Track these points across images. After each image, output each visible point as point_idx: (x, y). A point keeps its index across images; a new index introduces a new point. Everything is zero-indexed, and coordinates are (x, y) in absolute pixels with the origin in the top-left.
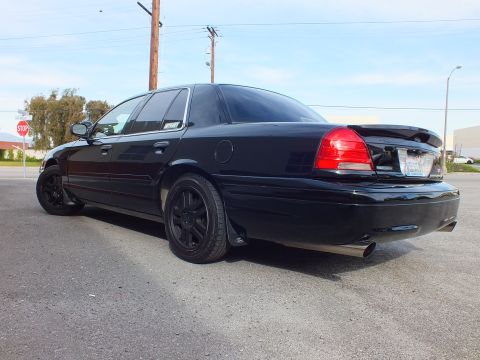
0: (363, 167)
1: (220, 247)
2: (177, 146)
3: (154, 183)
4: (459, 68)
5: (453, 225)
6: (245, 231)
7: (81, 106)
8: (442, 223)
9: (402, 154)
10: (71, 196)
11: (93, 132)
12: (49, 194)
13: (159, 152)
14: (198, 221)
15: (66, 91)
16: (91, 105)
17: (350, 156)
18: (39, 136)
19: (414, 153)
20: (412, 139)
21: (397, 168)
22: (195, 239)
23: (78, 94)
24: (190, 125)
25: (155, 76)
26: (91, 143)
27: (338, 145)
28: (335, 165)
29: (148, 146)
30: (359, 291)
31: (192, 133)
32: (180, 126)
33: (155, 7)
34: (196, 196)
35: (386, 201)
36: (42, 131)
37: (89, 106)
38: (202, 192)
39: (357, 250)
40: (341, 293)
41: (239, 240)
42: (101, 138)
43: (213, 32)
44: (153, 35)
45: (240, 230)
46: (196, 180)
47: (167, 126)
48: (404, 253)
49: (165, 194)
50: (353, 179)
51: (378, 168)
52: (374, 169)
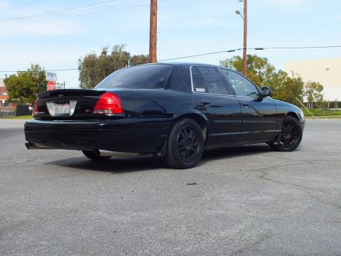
7: (126, 61)
37: (132, 60)
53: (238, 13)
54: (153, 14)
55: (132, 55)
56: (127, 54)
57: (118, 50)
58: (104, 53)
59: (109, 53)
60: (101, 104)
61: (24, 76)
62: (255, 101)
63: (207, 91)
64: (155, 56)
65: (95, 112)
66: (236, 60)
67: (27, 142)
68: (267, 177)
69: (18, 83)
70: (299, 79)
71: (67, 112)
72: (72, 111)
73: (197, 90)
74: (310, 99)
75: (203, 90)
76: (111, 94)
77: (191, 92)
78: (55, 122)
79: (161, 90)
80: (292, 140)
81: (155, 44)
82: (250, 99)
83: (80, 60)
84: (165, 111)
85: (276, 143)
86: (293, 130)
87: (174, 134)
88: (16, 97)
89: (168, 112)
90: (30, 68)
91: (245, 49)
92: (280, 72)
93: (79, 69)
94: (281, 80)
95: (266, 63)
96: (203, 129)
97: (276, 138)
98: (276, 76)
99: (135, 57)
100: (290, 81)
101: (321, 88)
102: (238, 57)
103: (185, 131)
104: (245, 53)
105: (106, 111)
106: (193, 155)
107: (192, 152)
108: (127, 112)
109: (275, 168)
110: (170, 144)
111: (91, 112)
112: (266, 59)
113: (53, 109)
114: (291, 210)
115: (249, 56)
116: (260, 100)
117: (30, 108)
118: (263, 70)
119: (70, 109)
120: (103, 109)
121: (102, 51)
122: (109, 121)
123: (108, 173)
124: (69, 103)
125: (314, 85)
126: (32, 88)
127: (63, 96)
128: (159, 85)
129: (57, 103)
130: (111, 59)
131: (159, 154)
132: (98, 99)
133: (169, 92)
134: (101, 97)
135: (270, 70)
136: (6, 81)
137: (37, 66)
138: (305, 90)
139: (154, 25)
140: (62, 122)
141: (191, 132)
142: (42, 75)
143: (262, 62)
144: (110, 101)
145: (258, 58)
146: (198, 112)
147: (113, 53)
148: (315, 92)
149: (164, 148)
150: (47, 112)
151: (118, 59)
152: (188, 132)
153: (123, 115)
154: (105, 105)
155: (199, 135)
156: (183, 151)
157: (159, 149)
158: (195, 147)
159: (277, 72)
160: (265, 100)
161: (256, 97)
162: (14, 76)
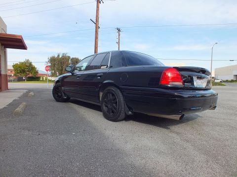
0: (179, 84)
1: (123, 116)
2: (106, 75)
3: (97, 90)
4: (216, 43)
5: (215, 107)
6: (132, 109)
7: (69, 60)
8: (211, 106)
9: (195, 78)
10: (65, 95)
11: (74, 70)
12: (57, 94)
13: (99, 78)
14: (114, 105)
15: (63, 54)
16: (73, 59)
17: (174, 79)
19: (200, 78)
20: (199, 72)
21: (193, 84)
22: (113, 112)
23: (68, 55)
24: (111, 67)
25: (97, 48)
26: (73, 74)
27: (169, 75)
28: (168, 83)
29: (95, 75)
30: (178, 133)
31: (112, 70)
32: (107, 67)
33: (97, 21)
34: (113, 95)
35: (189, 97)
36: (54, 70)
37: (71, 60)
38: (116, 93)
39: (176, 117)
40: (170, 134)
41: (130, 113)
42: (77, 72)
43: (119, 30)
44: (96, 32)
45: (130, 109)
46: (113, 89)
47: (102, 67)
48: (195, 118)
49: (101, 94)
50: (175, 88)
51: (185, 84)
52: (184, 84)
53: (117, 43)
55: (71, 57)
56: (69, 57)
58: (59, 56)
61: (22, 64)
69: (19, 67)
88: (18, 73)
90: (25, 61)
99: (73, 58)
117: (24, 78)
126: (26, 70)
130: (63, 59)
136: (13, 66)
137: (28, 60)
139: (97, 43)
142: (30, 64)
147: (62, 56)
162: (17, 64)
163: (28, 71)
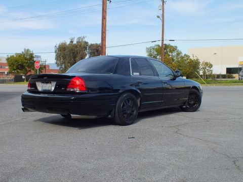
7: (86, 47)
15: (79, 38)
18: (63, 66)
23: (86, 40)
36: (64, 63)
37: (89, 47)
53: (158, 17)
54: (104, 18)
55: (90, 43)
56: (86, 43)
57: (80, 41)
58: (72, 42)
59: (75, 42)
60: (72, 85)
61: (19, 56)
62: (171, 80)
63: (140, 75)
64: (105, 45)
65: (68, 89)
66: (157, 47)
67: (23, 107)
68: (180, 132)
69: (16, 61)
70: (197, 60)
71: (49, 89)
72: (53, 88)
73: (134, 74)
74: (204, 73)
75: (138, 74)
76: (79, 78)
77: (130, 75)
78: (42, 95)
79: (111, 74)
80: (194, 104)
81: (105, 37)
82: (167, 79)
83: (56, 46)
84: (113, 88)
85: (184, 107)
86: (195, 98)
87: (119, 104)
88: (14, 70)
89: (115, 88)
90: (23, 51)
91: (163, 40)
92: (185, 55)
93: (55, 52)
94: (186, 60)
95: (176, 49)
96: (137, 99)
97: (184, 104)
98: (182, 58)
99: (92, 45)
100: (192, 61)
101: (211, 66)
102: (158, 46)
103: (127, 101)
104: (162, 43)
105: (75, 89)
106: (131, 116)
107: (131, 114)
108: (89, 89)
109: (185, 125)
110: (116, 109)
111: (66, 89)
112: (176, 47)
113: (41, 86)
114: (198, 159)
115: (165, 45)
116: (174, 79)
117: (23, 77)
118: (175, 54)
119: (51, 87)
120: (73, 88)
121: (70, 40)
122: (77, 95)
123: (77, 128)
124: (51, 83)
125: (207, 64)
126: (25, 64)
127: (47, 78)
128: (110, 71)
129: (43, 82)
130: (76, 46)
131: (110, 116)
132: (70, 81)
133: (116, 76)
134: (72, 80)
135: (179, 54)
136: (8, 59)
137: (28, 50)
138: (201, 67)
139: (104, 25)
140: (46, 95)
141: (130, 101)
143: (174, 49)
144: (78, 82)
145: (171, 46)
146: (134, 88)
147: (77, 42)
148: (207, 68)
149: (113, 112)
150: (36, 88)
151: (80, 46)
152: (128, 102)
153: (86, 91)
154: (74, 86)
155: (135, 103)
156: (125, 114)
157: (110, 113)
158: (133, 111)
159: (183, 55)
160: (177, 79)
161: (172, 77)
162: (13, 56)
163: (28, 66)
